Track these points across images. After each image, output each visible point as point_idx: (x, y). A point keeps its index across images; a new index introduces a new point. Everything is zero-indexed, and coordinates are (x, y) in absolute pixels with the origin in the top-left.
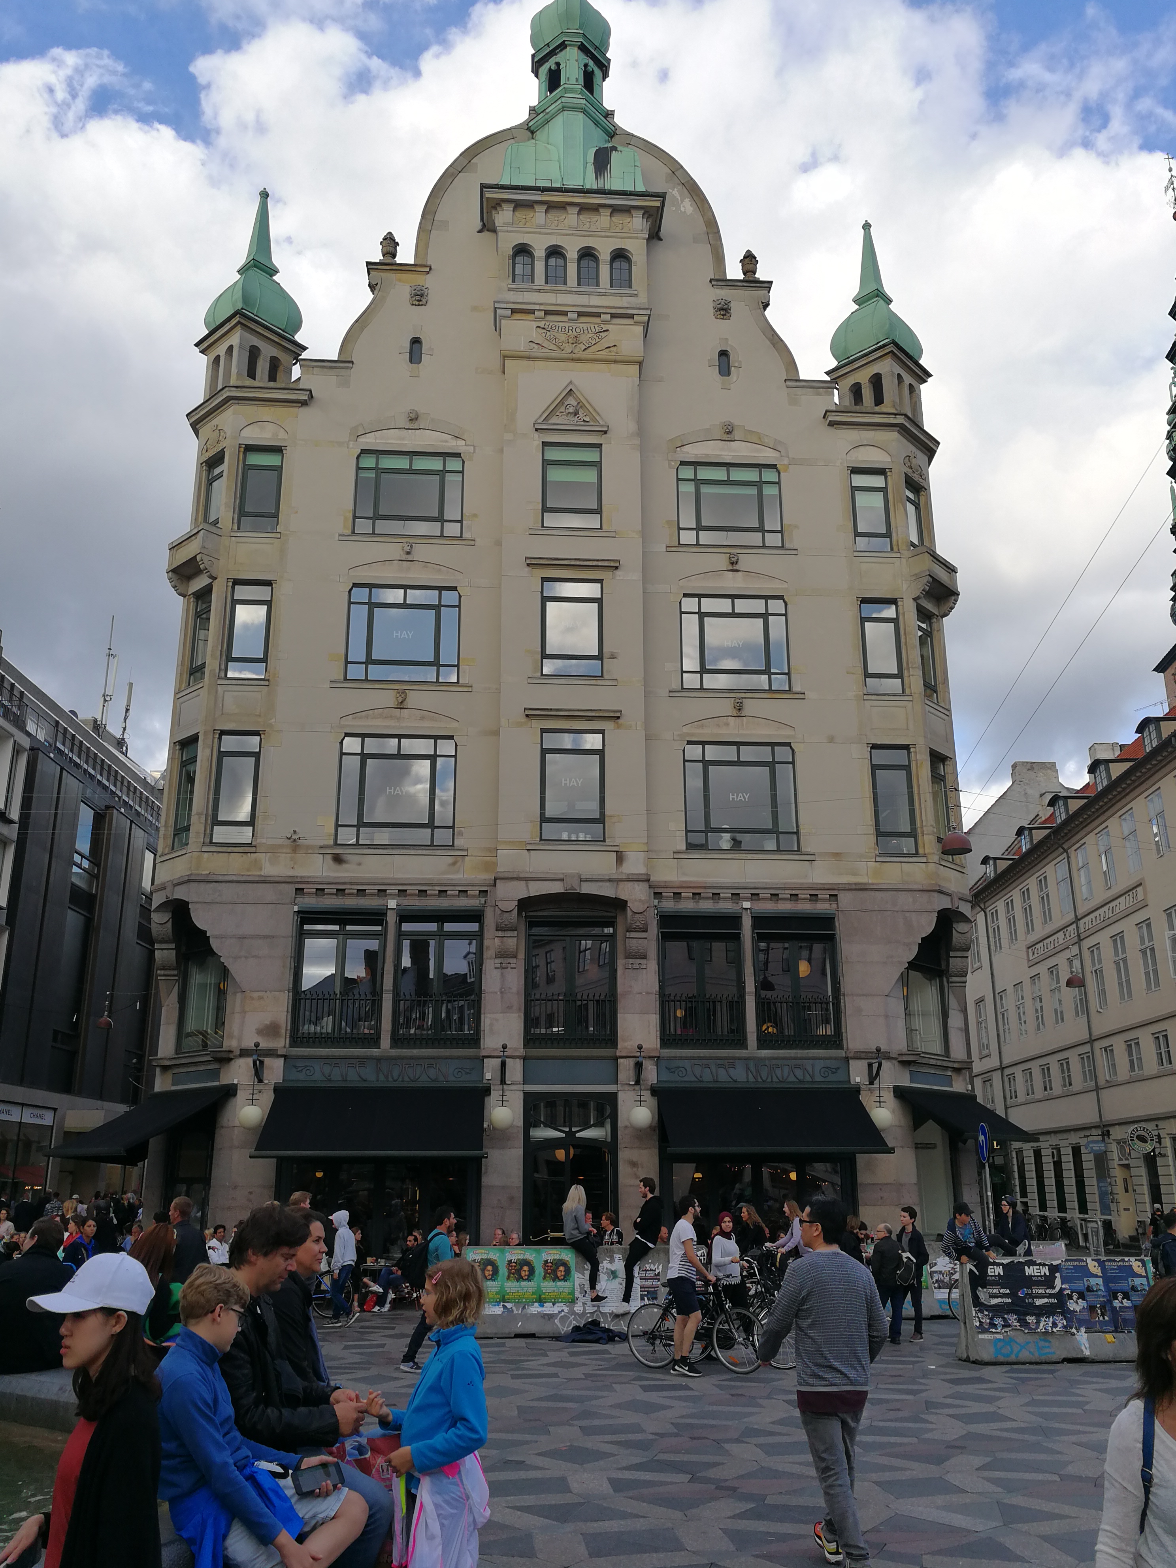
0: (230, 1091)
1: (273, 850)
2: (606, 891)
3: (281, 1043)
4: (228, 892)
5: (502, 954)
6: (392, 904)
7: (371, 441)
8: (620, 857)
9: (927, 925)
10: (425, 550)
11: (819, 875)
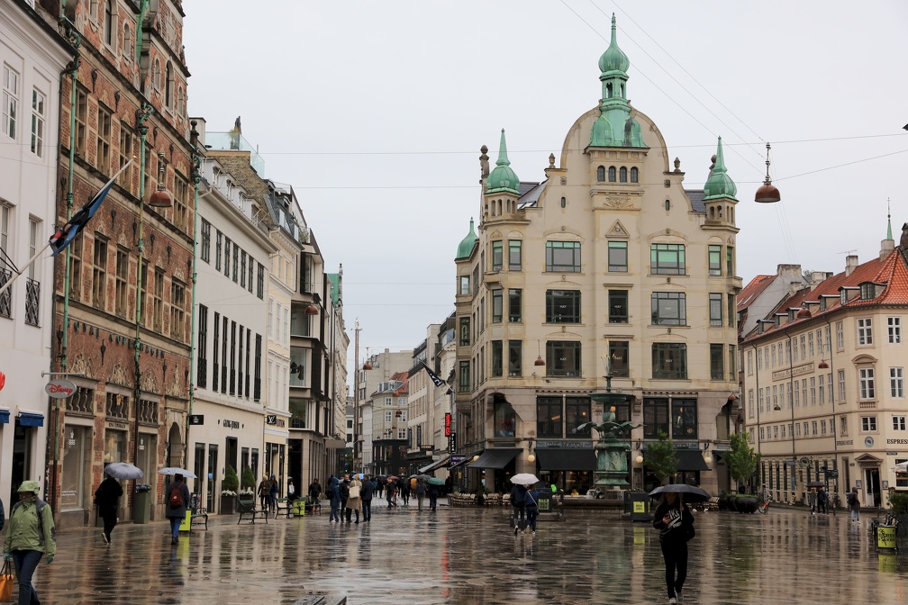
0: (522, 450)
1: (529, 379)
2: (630, 393)
3: (535, 436)
4: (516, 391)
5: (597, 411)
6: (564, 395)
7: (551, 237)
8: (633, 382)
9: (725, 402)
10: (570, 278)
11: (693, 386)
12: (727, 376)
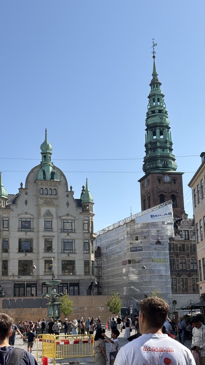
1: (11, 276)
4: (5, 282)
5: (39, 290)
6: (26, 283)
7: (21, 217)
10: (29, 233)
11: (77, 278)
12: (91, 273)
